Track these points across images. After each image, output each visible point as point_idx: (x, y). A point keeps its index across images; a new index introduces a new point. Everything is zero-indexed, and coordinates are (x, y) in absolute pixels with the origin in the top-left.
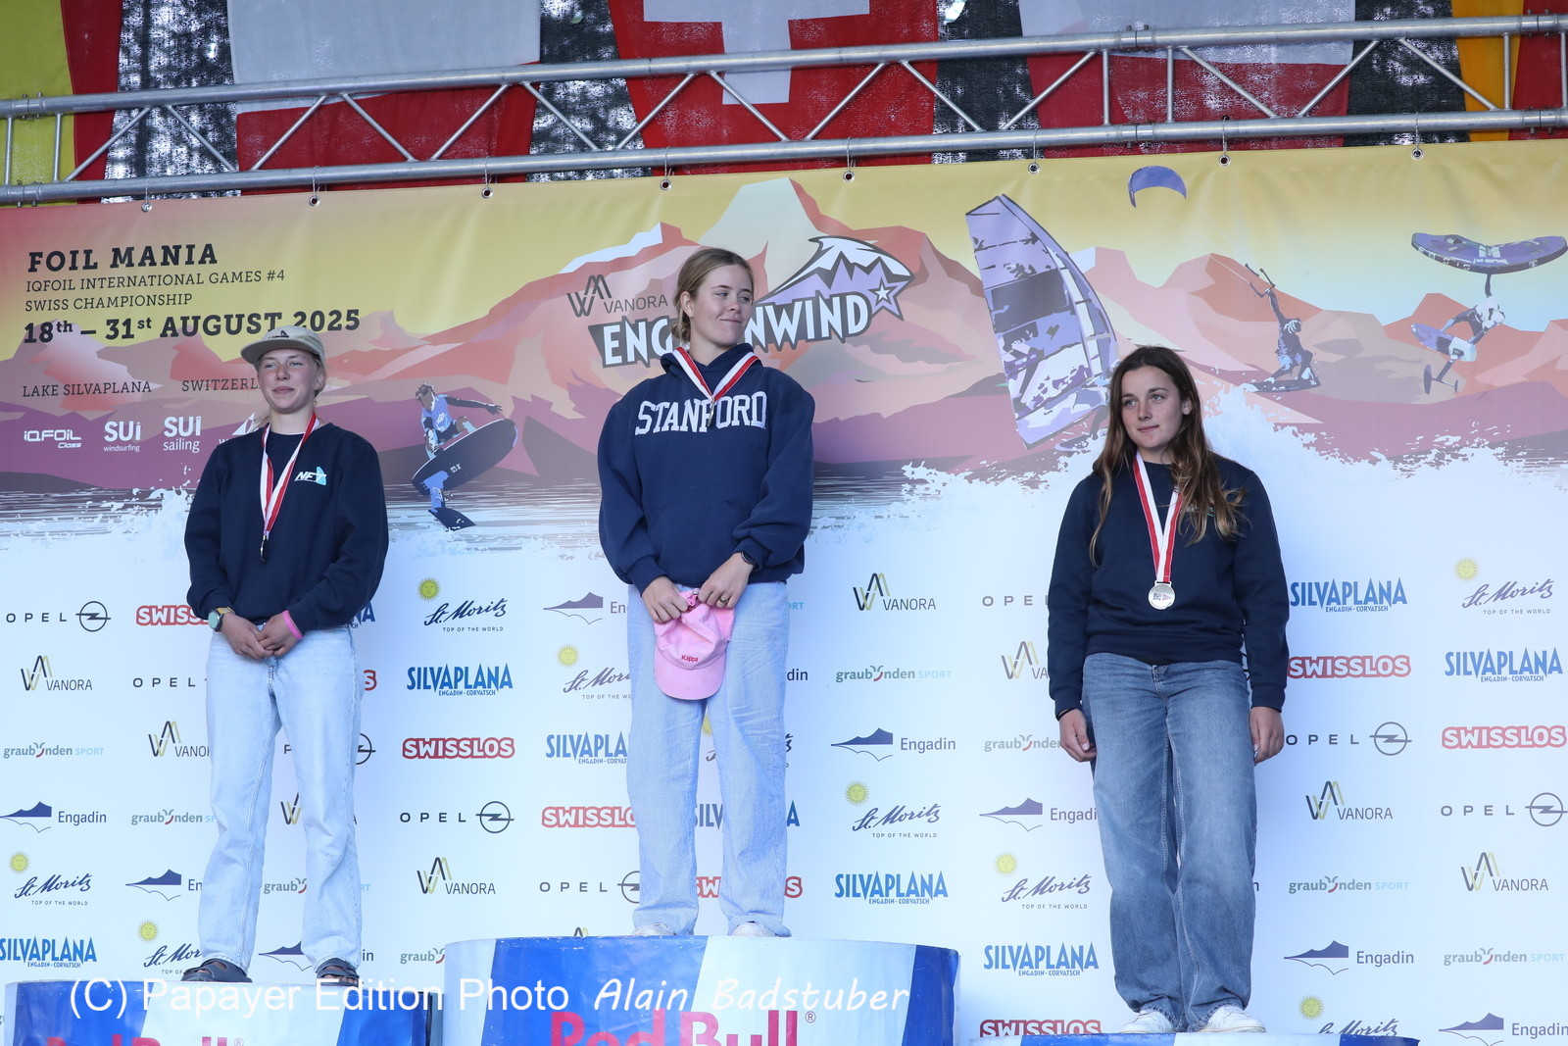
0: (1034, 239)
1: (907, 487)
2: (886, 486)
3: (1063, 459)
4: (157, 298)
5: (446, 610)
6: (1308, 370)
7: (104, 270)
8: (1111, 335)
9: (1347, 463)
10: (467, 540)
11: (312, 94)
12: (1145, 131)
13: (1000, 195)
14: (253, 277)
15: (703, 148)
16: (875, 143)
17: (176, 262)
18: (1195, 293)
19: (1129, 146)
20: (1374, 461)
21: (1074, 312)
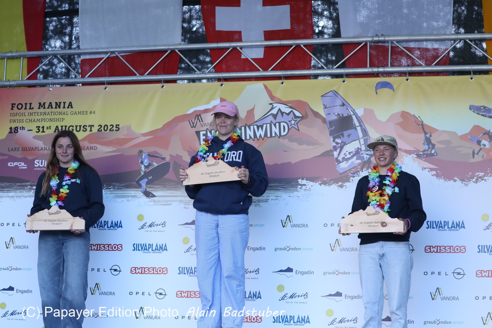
0: (343, 105)
1: (300, 187)
2: (293, 186)
3: (351, 178)
4: (53, 119)
5: (146, 225)
6: (434, 150)
7: (36, 110)
8: (368, 137)
9: (446, 181)
10: (154, 202)
11: (106, 53)
12: (381, 70)
13: (332, 90)
14: (85, 113)
15: (234, 73)
16: (291, 72)
17: (59, 107)
18: (397, 124)
19: (376, 74)
20: (455, 181)
21: (356, 130)
